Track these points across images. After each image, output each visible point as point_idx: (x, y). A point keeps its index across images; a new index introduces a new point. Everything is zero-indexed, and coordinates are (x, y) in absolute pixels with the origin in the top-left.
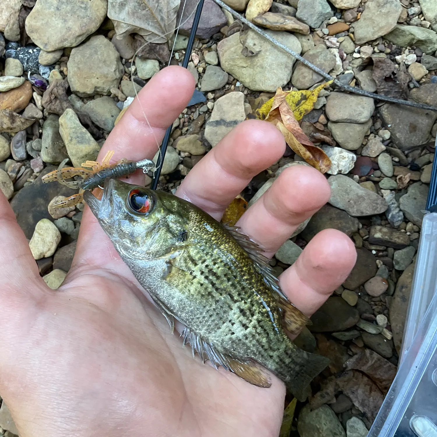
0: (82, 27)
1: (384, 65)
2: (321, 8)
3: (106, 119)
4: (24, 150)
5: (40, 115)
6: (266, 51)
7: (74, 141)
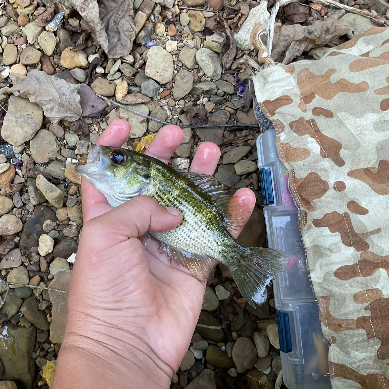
0: (33, 130)
1: (190, 110)
2: (153, 87)
3: (59, 173)
4: (21, 202)
5: (23, 180)
6: (131, 117)
7: (48, 192)
